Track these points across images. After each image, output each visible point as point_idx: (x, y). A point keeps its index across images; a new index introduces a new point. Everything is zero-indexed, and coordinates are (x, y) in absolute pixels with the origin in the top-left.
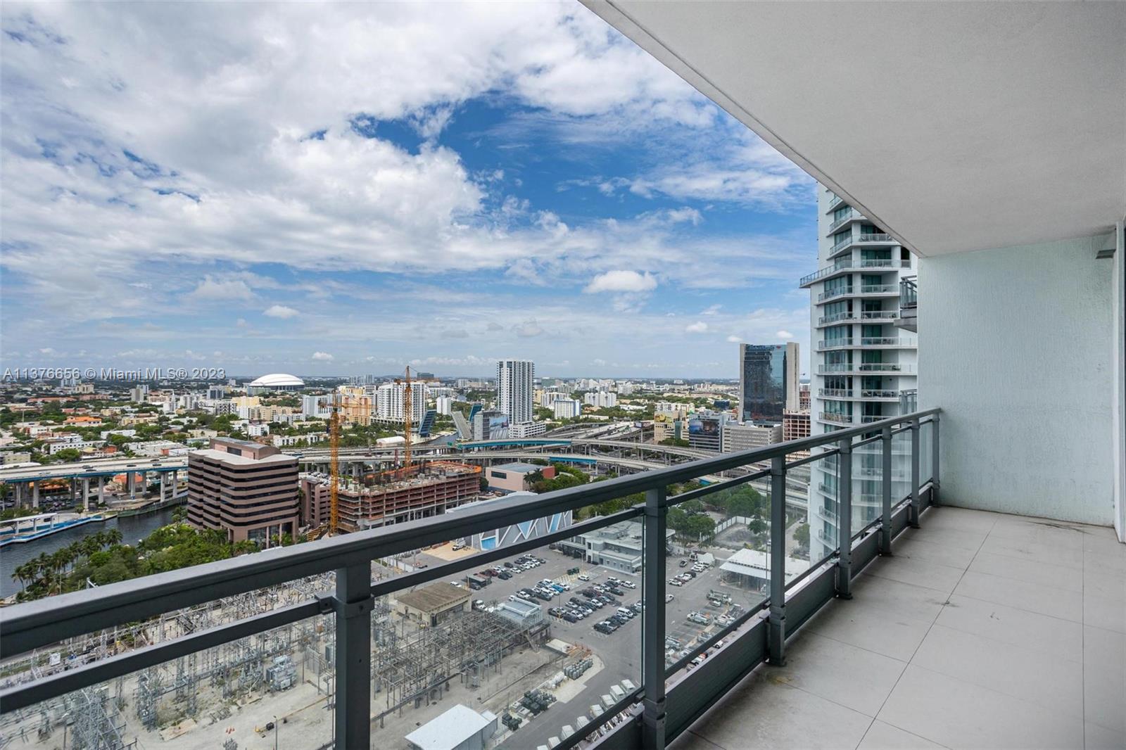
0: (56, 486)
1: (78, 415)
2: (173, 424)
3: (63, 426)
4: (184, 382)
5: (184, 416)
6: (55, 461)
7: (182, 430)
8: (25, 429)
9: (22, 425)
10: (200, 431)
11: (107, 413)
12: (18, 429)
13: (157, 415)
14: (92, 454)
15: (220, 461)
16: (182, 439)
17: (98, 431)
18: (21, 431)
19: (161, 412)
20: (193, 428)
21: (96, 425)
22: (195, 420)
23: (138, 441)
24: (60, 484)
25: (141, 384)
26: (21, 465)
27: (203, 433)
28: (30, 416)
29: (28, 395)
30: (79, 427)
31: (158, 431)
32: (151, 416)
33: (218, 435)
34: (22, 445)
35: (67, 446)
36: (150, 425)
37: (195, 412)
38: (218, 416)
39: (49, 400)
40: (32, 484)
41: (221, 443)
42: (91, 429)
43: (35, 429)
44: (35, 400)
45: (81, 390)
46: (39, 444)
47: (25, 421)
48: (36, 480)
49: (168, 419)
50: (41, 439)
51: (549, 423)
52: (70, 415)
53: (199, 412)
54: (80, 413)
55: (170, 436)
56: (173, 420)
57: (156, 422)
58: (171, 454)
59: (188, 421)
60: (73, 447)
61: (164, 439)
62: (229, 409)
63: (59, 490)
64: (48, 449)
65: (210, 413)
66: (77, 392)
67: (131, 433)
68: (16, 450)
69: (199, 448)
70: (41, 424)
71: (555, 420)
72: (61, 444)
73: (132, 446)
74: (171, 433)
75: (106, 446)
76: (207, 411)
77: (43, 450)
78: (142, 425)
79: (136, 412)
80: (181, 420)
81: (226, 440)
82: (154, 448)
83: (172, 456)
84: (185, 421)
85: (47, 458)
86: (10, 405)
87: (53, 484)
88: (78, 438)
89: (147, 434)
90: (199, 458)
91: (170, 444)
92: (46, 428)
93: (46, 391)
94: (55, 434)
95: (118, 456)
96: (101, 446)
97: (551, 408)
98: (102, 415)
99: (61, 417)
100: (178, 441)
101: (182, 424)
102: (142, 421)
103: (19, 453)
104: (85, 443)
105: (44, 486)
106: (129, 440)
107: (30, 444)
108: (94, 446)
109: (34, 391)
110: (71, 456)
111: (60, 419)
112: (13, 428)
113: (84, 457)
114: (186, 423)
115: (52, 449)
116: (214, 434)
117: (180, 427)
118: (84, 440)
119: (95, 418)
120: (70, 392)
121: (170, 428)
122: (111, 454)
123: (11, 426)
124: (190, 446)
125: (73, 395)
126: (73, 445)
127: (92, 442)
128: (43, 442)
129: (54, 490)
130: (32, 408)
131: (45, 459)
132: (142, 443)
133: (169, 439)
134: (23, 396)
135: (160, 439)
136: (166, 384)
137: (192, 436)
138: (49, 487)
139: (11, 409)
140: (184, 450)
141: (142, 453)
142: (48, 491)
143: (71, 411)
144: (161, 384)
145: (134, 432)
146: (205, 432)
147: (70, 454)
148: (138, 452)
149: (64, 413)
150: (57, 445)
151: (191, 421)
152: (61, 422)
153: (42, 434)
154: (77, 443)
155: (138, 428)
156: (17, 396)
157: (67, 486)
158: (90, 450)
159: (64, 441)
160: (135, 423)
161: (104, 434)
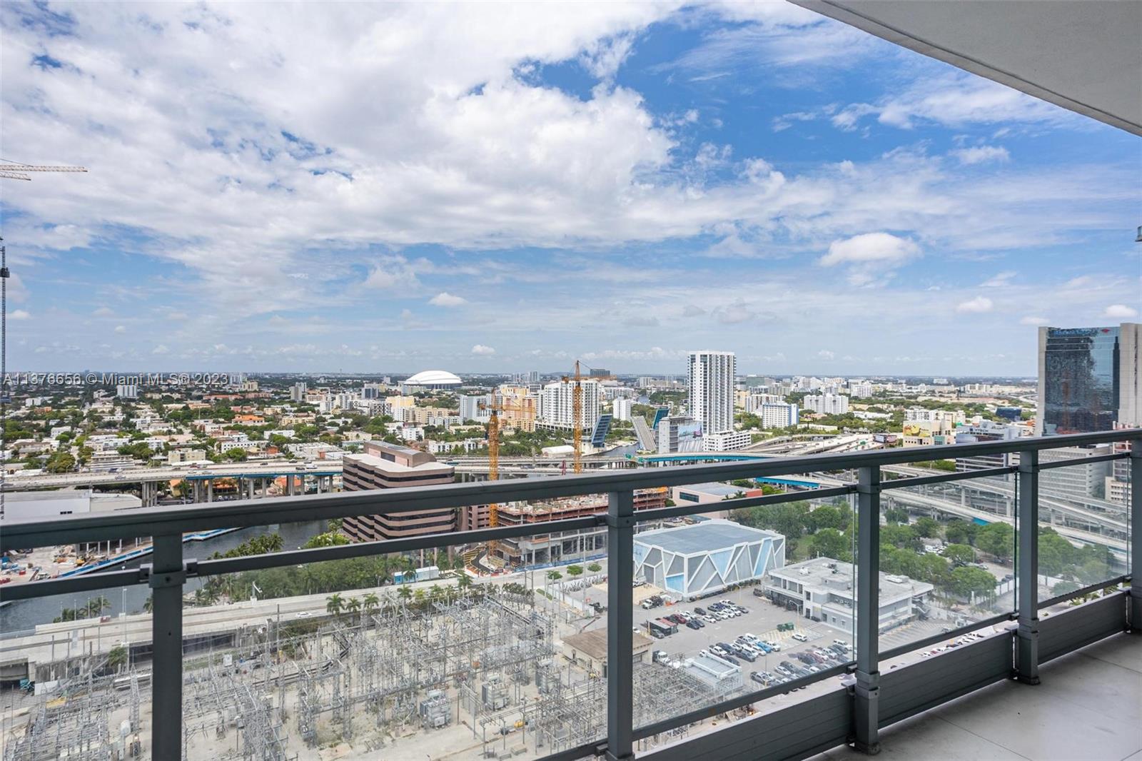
0: (227, 486)
1: (244, 414)
2: (329, 425)
3: (232, 425)
4: (340, 379)
5: (339, 417)
6: (226, 460)
7: (338, 432)
8: (201, 427)
9: (198, 422)
10: (355, 433)
11: (269, 411)
12: (196, 426)
13: (314, 415)
14: (257, 454)
15: (374, 467)
16: (337, 442)
17: (261, 430)
18: (198, 428)
19: (318, 412)
20: (348, 430)
21: (259, 424)
22: (350, 421)
23: (296, 442)
24: (230, 484)
25: (300, 381)
26: (198, 462)
27: (358, 436)
28: (205, 414)
29: (203, 392)
30: (246, 426)
31: (315, 433)
32: (308, 416)
33: (373, 439)
34: (198, 443)
35: (236, 445)
36: (308, 425)
37: (350, 412)
38: (373, 418)
39: (220, 397)
40: (207, 482)
41: (376, 447)
42: (255, 428)
43: (209, 427)
44: (209, 397)
45: (247, 388)
46: (212, 443)
47: (201, 418)
48: (211, 478)
49: (324, 420)
50: (214, 437)
51: (755, 433)
52: (238, 413)
53: (354, 412)
54: (246, 411)
55: (326, 439)
56: (329, 421)
57: (313, 423)
58: (326, 457)
59: (343, 422)
60: (240, 447)
61: (321, 441)
62: (384, 410)
63: (229, 490)
64: (220, 448)
65: (364, 414)
66: (244, 390)
67: (289, 434)
68: (194, 447)
69: (353, 452)
70: (214, 422)
71: (763, 430)
72: (230, 443)
73: (292, 448)
74: (327, 435)
75: (268, 446)
76: (362, 412)
77: (215, 449)
78: (300, 425)
79: (295, 412)
80: (337, 421)
81: (380, 444)
82: (310, 450)
83: (329, 460)
84: (340, 422)
85: (219, 457)
86: (189, 401)
87: (224, 483)
88: (244, 436)
89: (306, 435)
90: (353, 463)
91: (326, 446)
92: (217, 426)
93: (219, 388)
94: (226, 432)
95: (279, 457)
96: (264, 446)
97: (758, 413)
98: (264, 414)
99: (230, 415)
100: (335, 444)
101: (338, 425)
102: (300, 422)
103: (196, 451)
104: (250, 442)
105: (216, 485)
106: (289, 441)
107: (204, 442)
108: (258, 446)
109: (208, 389)
110: (239, 456)
111: (229, 416)
112: (192, 425)
113: (250, 457)
114: (341, 425)
115: (223, 447)
116: (367, 437)
117: (336, 429)
118: (249, 439)
119: (259, 416)
120: (237, 390)
121: (326, 429)
122: (272, 455)
123: (190, 423)
124: (345, 450)
125: (240, 392)
126: (240, 444)
127: (256, 442)
128: (215, 440)
129: (225, 490)
130: (207, 406)
131: (217, 457)
132: (301, 445)
133: (325, 441)
134: (200, 393)
135: (317, 441)
136: (323, 381)
137: (347, 438)
138: (221, 486)
139: (190, 406)
140: (338, 454)
141: (301, 454)
142: (220, 490)
143: (238, 409)
144: (319, 382)
145: (293, 432)
146: (360, 434)
147: (237, 453)
148: (296, 454)
149: (233, 411)
150: (227, 443)
151: (346, 423)
152: (229, 420)
153: (215, 432)
154: (243, 442)
155: (297, 428)
156: (195, 393)
157: (236, 486)
158: (254, 450)
159: (232, 440)
160: (294, 423)
161: (267, 434)
